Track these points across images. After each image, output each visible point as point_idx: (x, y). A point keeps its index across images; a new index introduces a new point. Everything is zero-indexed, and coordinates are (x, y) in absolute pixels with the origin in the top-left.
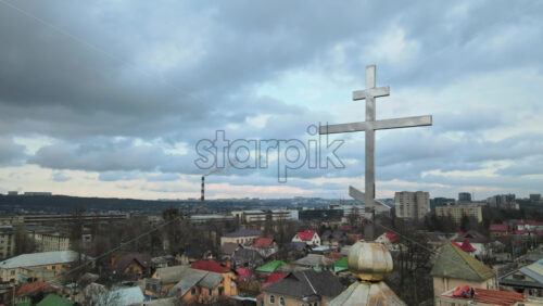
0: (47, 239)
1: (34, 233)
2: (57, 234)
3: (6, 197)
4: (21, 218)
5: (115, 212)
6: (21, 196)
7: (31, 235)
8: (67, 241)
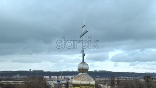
0: (104, 86)
1: (100, 84)
2: (107, 84)
3: (94, 72)
4: (98, 79)
5: (127, 78)
6: (98, 72)
7: (99, 84)
8: (110, 86)
